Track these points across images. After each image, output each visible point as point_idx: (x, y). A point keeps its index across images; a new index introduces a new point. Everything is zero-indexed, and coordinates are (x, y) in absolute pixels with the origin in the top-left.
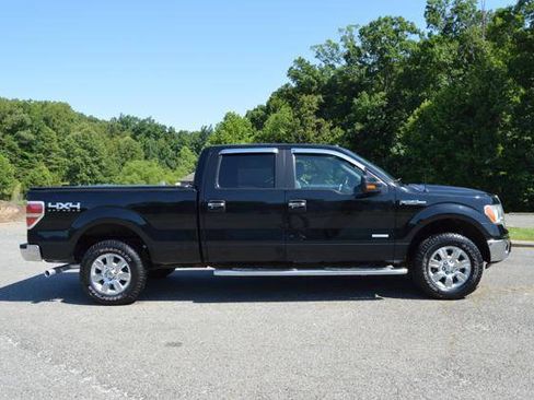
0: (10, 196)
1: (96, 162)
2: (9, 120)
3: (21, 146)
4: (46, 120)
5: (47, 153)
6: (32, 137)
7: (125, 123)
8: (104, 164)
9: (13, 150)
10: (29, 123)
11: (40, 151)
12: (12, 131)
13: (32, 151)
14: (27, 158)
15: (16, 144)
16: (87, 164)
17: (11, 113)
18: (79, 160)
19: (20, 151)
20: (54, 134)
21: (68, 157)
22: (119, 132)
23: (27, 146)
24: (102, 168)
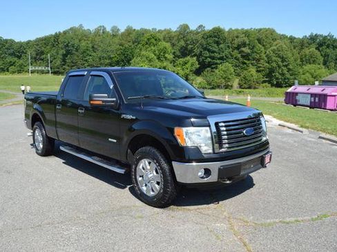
0: (232, 86)
1: (286, 66)
2: (237, 42)
3: (243, 56)
4: (259, 41)
5: (258, 60)
6: (249, 51)
7: (313, 38)
8: (291, 67)
9: (238, 60)
10: (248, 42)
11: (254, 59)
12: (238, 48)
13: (249, 60)
14: (245, 63)
15: (239, 56)
16: (279, 67)
17: (237, 37)
18: (274, 65)
19: (241, 59)
20: (263, 49)
21: (269, 63)
22: (307, 45)
23: (246, 56)
24: (289, 70)
